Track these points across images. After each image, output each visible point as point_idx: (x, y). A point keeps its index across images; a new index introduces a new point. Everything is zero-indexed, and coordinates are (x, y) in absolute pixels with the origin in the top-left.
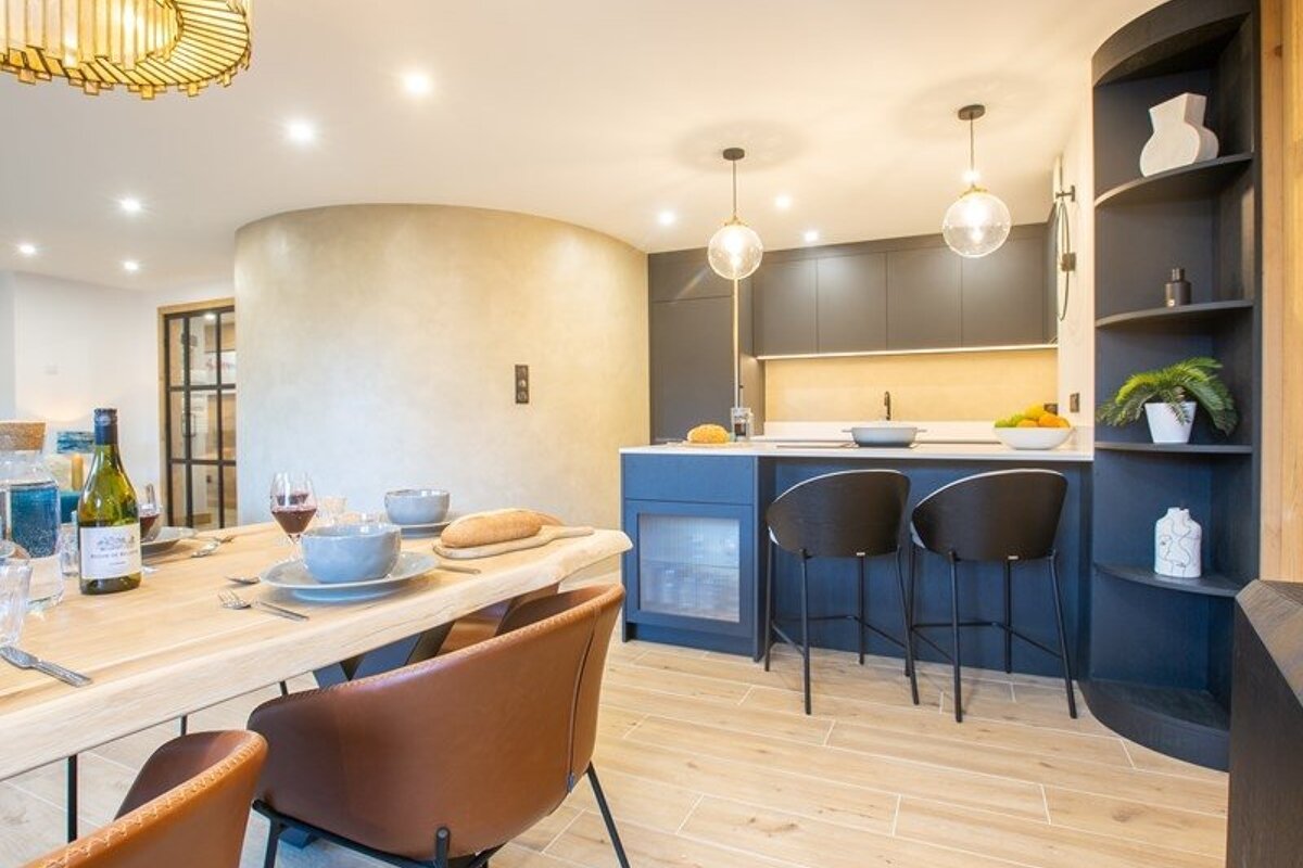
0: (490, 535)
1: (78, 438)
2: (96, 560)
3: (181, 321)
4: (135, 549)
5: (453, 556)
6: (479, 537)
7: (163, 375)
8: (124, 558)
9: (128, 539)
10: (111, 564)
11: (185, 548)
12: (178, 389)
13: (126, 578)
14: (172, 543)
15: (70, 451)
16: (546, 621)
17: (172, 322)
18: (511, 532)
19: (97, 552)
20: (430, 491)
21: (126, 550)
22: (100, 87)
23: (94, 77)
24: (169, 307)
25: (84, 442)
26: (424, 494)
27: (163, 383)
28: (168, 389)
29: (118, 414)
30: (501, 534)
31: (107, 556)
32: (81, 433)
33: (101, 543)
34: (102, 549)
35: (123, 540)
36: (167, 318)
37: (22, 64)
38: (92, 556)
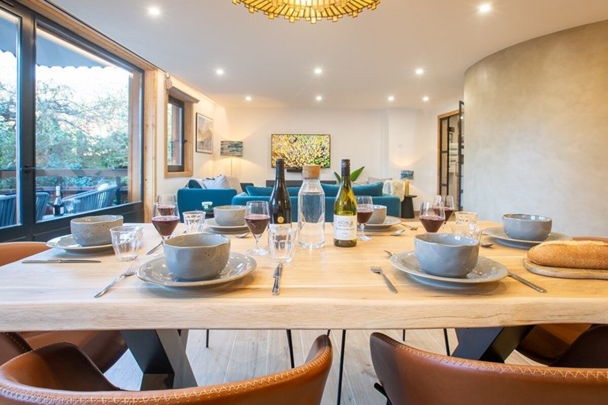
0: (570, 260)
1: (407, 173)
2: (338, 231)
3: (446, 121)
4: (353, 228)
5: (533, 270)
6: (559, 259)
7: (439, 146)
8: (348, 232)
9: (350, 223)
10: (343, 233)
11: (395, 229)
12: (444, 152)
13: (351, 241)
14: (389, 227)
15: (404, 178)
16: (579, 371)
17: (443, 122)
18: (594, 262)
19: (338, 227)
20: (537, 217)
21: (348, 228)
22: (358, 12)
23: (356, 9)
24: (443, 115)
25: (409, 175)
26: (533, 218)
27: (439, 149)
28: (441, 152)
29: (350, 162)
30: (583, 262)
31: (341, 229)
32: (408, 171)
33: (339, 223)
34: (340, 226)
35: (347, 223)
36: (441, 120)
37: (333, 15)
38: (336, 228)
